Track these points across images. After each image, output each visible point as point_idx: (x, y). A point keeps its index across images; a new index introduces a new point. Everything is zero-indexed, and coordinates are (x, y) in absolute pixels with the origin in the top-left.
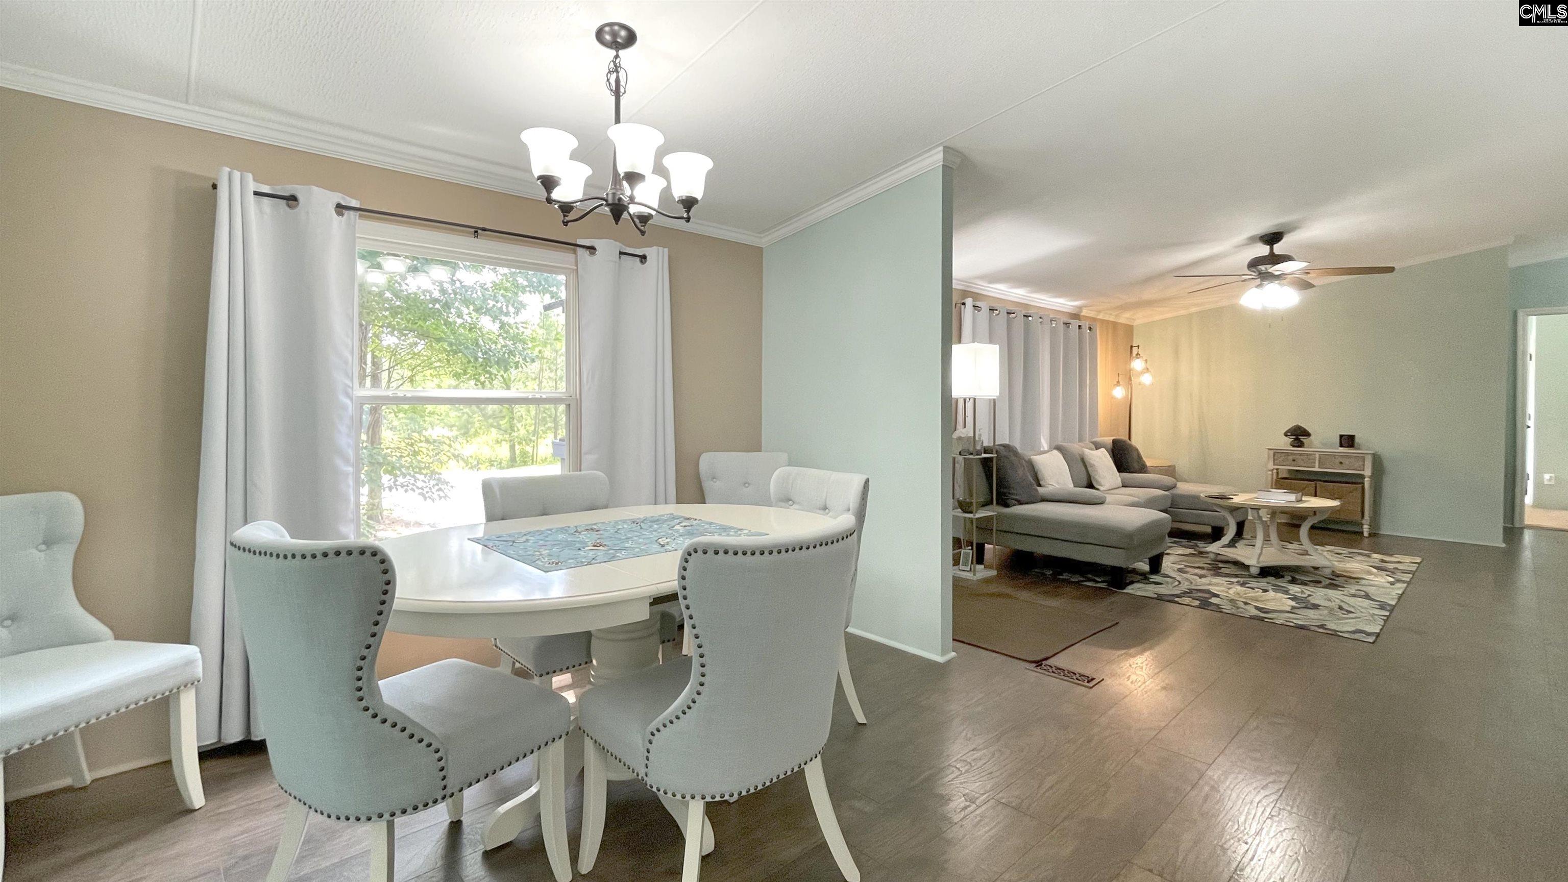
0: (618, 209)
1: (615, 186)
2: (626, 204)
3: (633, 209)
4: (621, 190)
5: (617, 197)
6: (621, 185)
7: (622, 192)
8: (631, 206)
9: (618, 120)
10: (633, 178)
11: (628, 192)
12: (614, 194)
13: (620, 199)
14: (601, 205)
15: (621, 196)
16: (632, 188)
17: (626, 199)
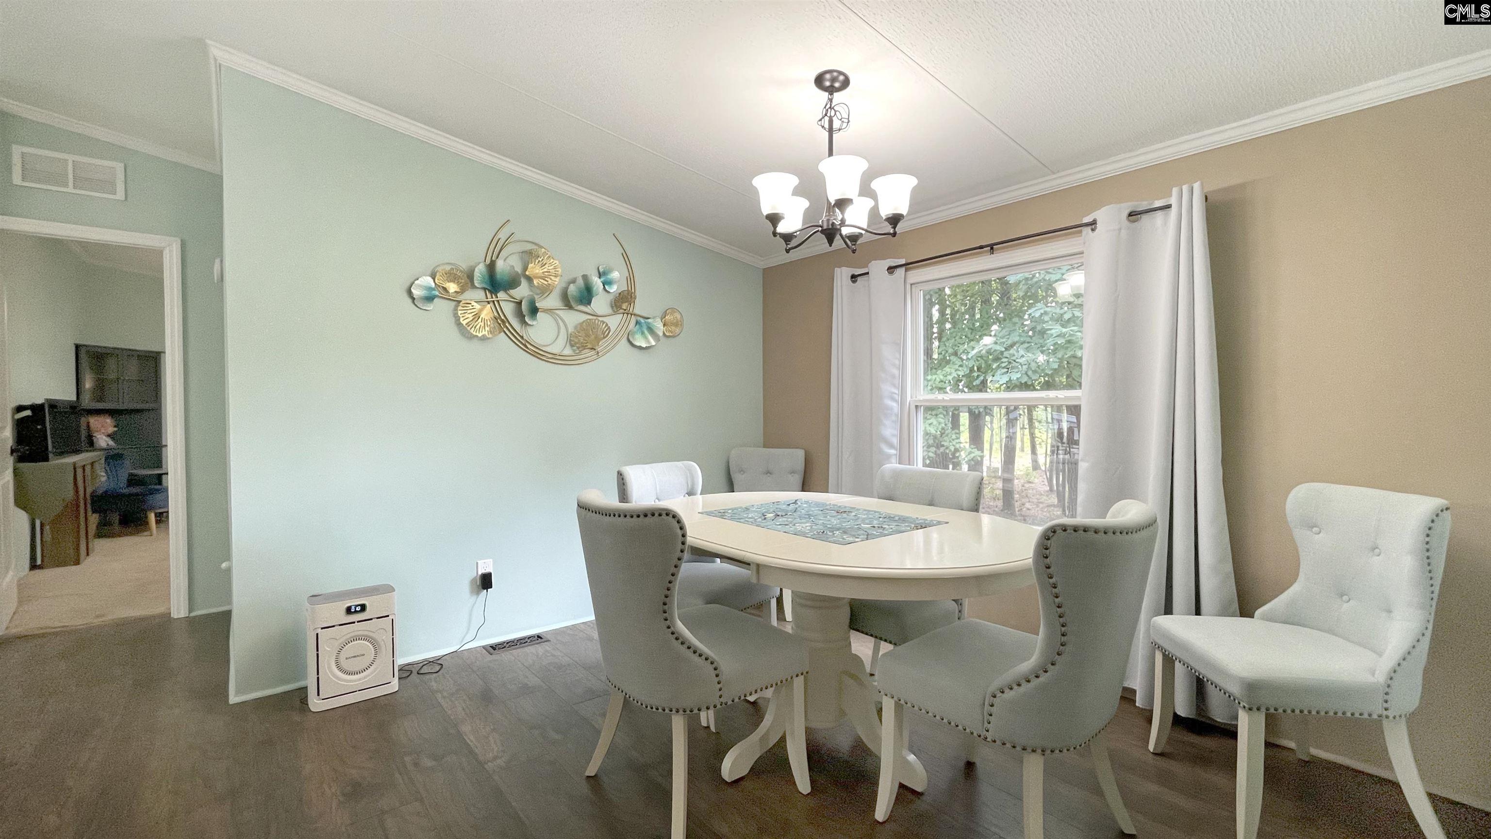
0: (830, 233)
1: (829, 213)
2: (838, 227)
3: (845, 231)
4: (835, 216)
5: (831, 223)
6: (834, 212)
7: (835, 218)
8: (843, 229)
9: (831, 153)
10: (842, 204)
11: (840, 217)
12: (828, 220)
13: (833, 223)
14: (818, 231)
15: (834, 221)
16: (843, 213)
17: (837, 223)
